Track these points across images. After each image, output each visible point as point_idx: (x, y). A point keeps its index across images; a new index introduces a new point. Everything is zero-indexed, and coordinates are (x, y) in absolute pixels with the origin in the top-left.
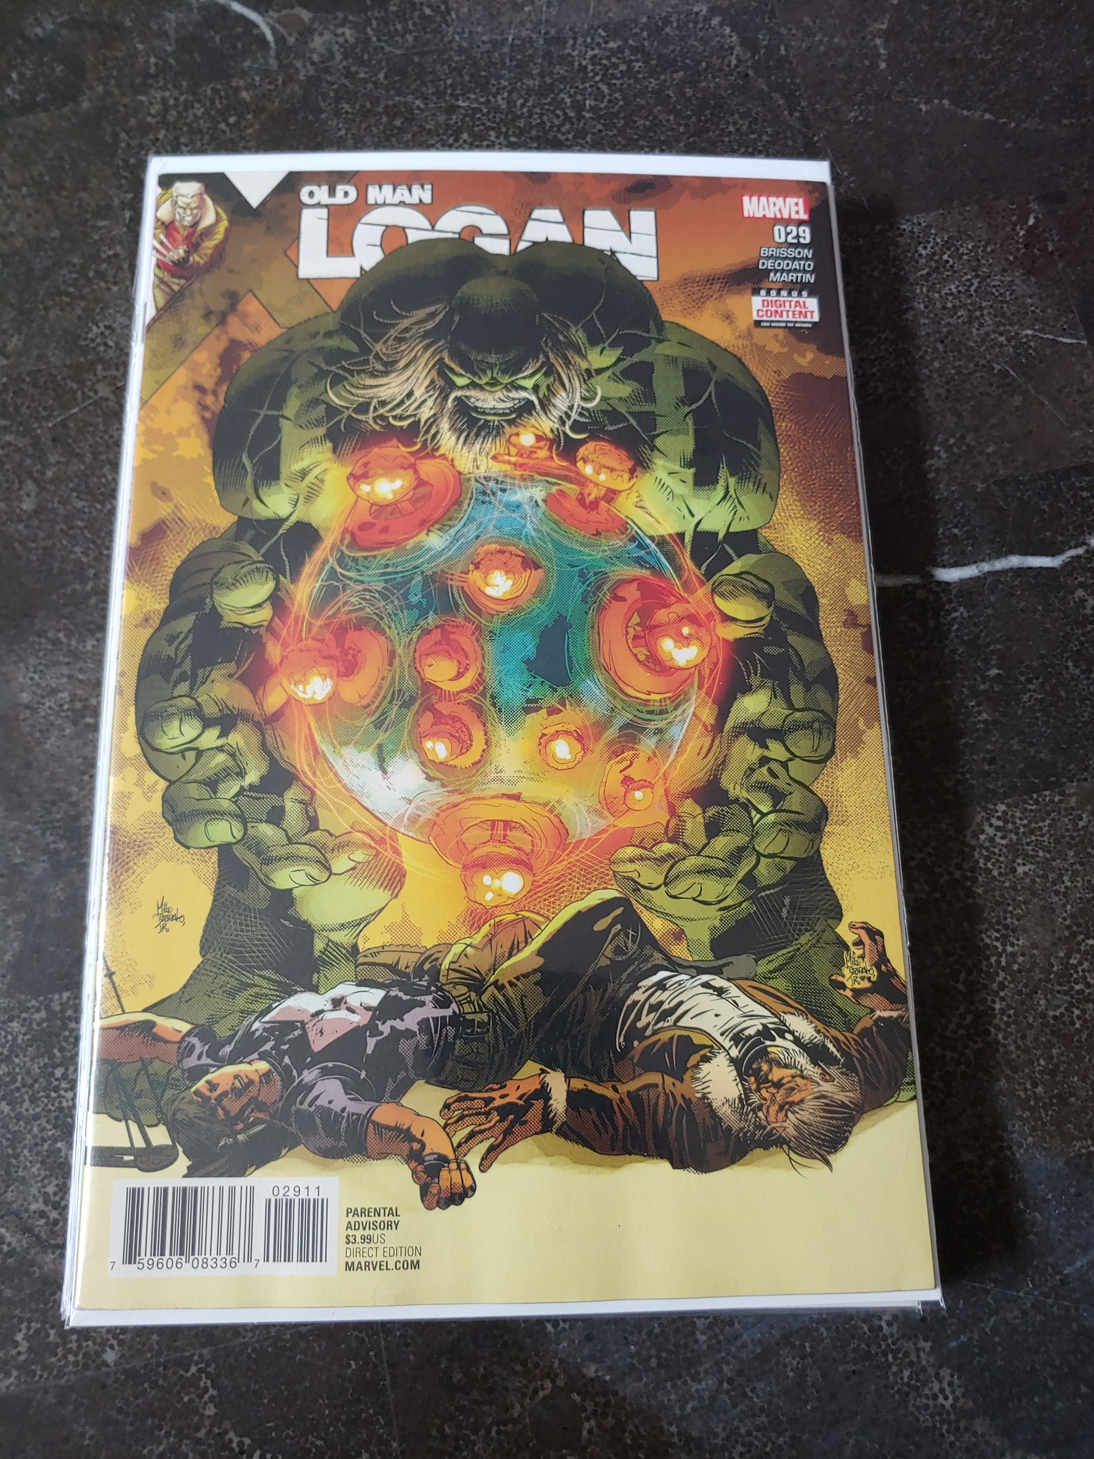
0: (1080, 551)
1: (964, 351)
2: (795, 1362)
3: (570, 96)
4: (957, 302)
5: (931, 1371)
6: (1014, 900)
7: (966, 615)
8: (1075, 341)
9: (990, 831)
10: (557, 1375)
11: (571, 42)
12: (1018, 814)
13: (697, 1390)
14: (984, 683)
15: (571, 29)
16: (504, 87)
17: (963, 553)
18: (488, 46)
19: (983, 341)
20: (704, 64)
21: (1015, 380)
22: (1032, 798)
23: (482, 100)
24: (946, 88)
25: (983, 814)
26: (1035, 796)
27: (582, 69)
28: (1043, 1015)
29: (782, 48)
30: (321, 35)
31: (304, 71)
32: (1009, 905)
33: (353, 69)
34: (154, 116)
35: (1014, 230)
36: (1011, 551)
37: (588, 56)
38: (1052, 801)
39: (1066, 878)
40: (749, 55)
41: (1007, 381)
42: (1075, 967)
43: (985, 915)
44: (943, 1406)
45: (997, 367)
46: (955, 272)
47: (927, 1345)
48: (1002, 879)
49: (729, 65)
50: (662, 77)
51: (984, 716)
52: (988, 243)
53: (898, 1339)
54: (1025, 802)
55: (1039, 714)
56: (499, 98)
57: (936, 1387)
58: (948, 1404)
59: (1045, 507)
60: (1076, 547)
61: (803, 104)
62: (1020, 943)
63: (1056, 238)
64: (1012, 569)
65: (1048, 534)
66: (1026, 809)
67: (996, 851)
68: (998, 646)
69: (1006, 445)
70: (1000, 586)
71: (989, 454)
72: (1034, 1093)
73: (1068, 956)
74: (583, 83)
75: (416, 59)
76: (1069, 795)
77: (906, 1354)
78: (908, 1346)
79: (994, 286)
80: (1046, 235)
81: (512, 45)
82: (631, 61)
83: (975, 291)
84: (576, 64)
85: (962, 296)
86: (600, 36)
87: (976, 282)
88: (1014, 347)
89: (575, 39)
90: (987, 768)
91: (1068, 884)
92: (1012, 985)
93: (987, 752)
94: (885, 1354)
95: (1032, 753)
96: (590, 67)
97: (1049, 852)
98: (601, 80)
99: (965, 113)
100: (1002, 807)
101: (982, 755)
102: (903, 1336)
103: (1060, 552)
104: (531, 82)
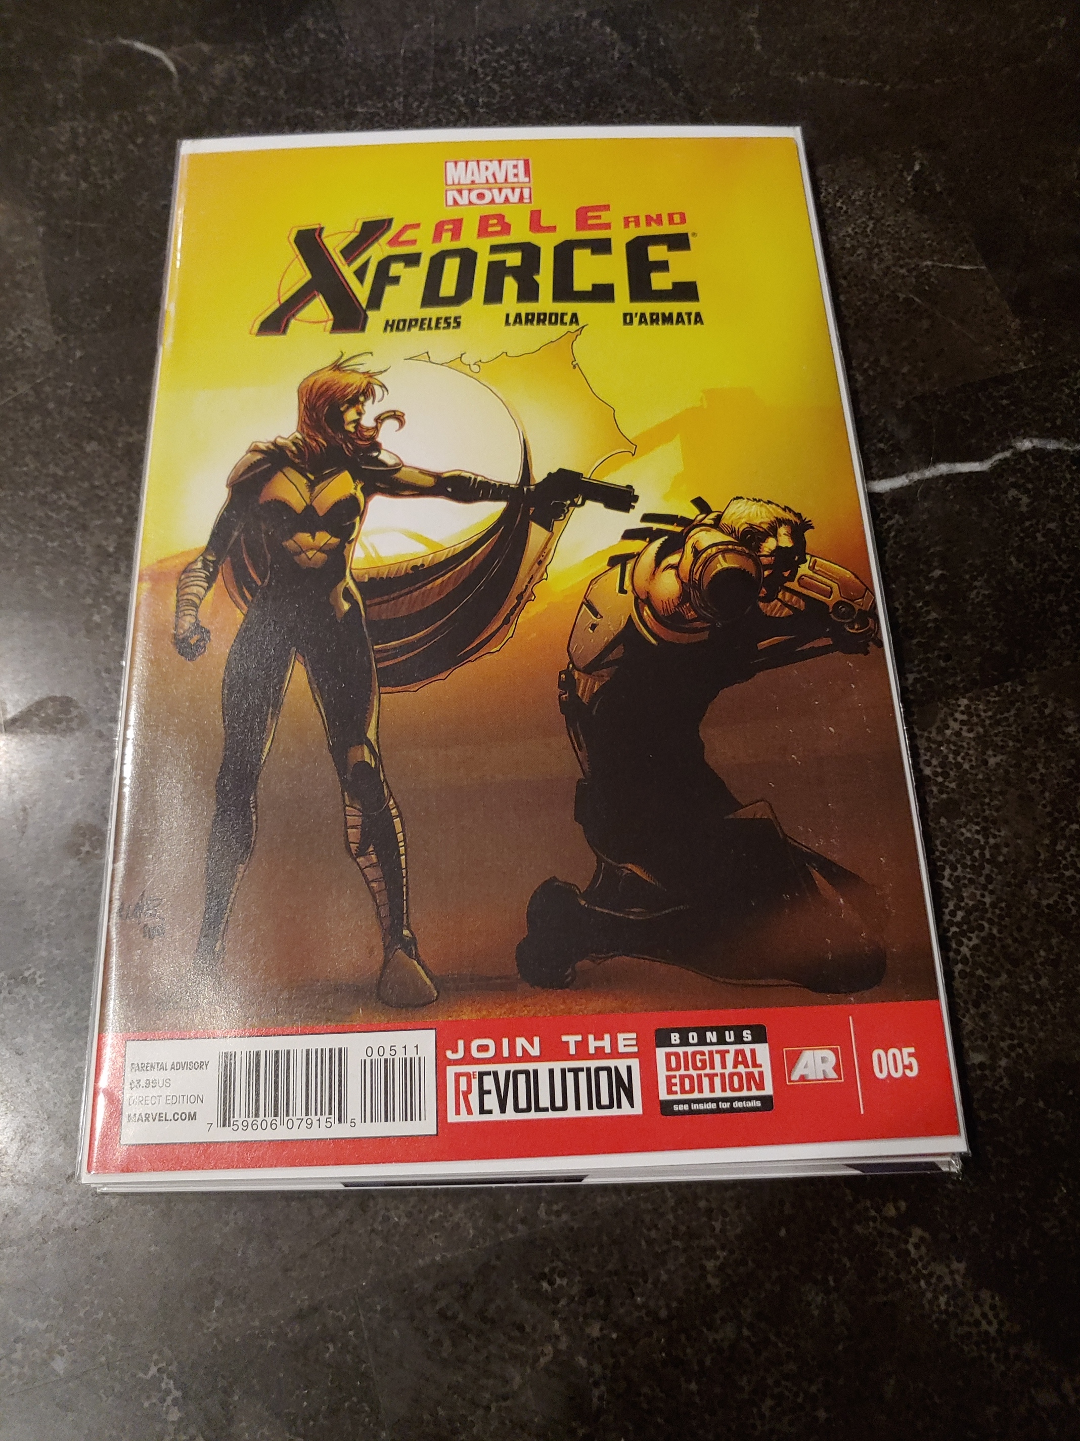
0: (1008, 454)
1: (868, 285)
2: (819, 1299)
3: (463, 96)
4: (855, 243)
5: (970, 1295)
6: (989, 791)
7: (902, 522)
8: (975, 267)
9: (956, 726)
10: (557, 1337)
11: (460, 51)
12: (981, 707)
13: (715, 1341)
14: (929, 584)
15: (460, 40)
16: (399, 94)
17: (891, 465)
18: (383, 60)
19: (885, 275)
20: (588, 59)
21: (919, 306)
22: (993, 690)
23: (380, 105)
24: (820, 61)
25: (945, 709)
26: (996, 687)
27: (473, 72)
28: (1036, 905)
29: (661, 40)
30: (222, 63)
31: (206, 95)
32: (985, 797)
33: (254, 89)
34: (63, 143)
35: (902, 176)
36: (939, 460)
37: (477, 61)
38: (1014, 691)
39: (1040, 766)
40: (630, 48)
41: (915, 306)
42: (1062, 853)
43: (962, 808)
44: (987, 1332)
45: (902, 296)
46: (850, 216)
47: (961, 1267)
48: (974, 772)
49: (612, 59)
50: (550, 73)
51: (934, 615)
52: (878, 189)
53: (929, 1263)
54: (988, 695)
55: (988, 609)
56: (396, 102)
57: (977, 1312)
58: (992, 1330)
59: (967, 417)
60: (1003, 450)
61: (687, 85)
62: (1002, 834)
63: (943, 180)
64: (941, 476)
65: (973, 441)
66: (989, 702)
67: (965, 744)
68: (938, 548)
69: (921, 364)
70: (933, 492)
71: (903, 374)
72: (1039, 986)
73: (1054, 843)
74: (475, 83)
75: (314, 76)
76: (1032, 684)
77: (940, 1278)
78: (940, 1269)
79: (889, 226)
80: (933, 178)
81: (404, 58)
82: (519, 62)
83: (871, 231)
84: (467, 68)
85: (860, 237)
86: (488, 44)
87: (871, 224)
88: (916, 277)
89: (464, 47)
90: (943, 664)
91: (1043, 771)
92: (999, 877)
93: (941, 649)
94: (916, 1280)
95: (988, 647)
96: (480, 70)
97: (1019, 741)
98: (492, 80)
99: (842, 81)
100: (964, 702)
101: (936, 653)
102: (934, 1259)
103: (989, 456)
104: (425, 87)
